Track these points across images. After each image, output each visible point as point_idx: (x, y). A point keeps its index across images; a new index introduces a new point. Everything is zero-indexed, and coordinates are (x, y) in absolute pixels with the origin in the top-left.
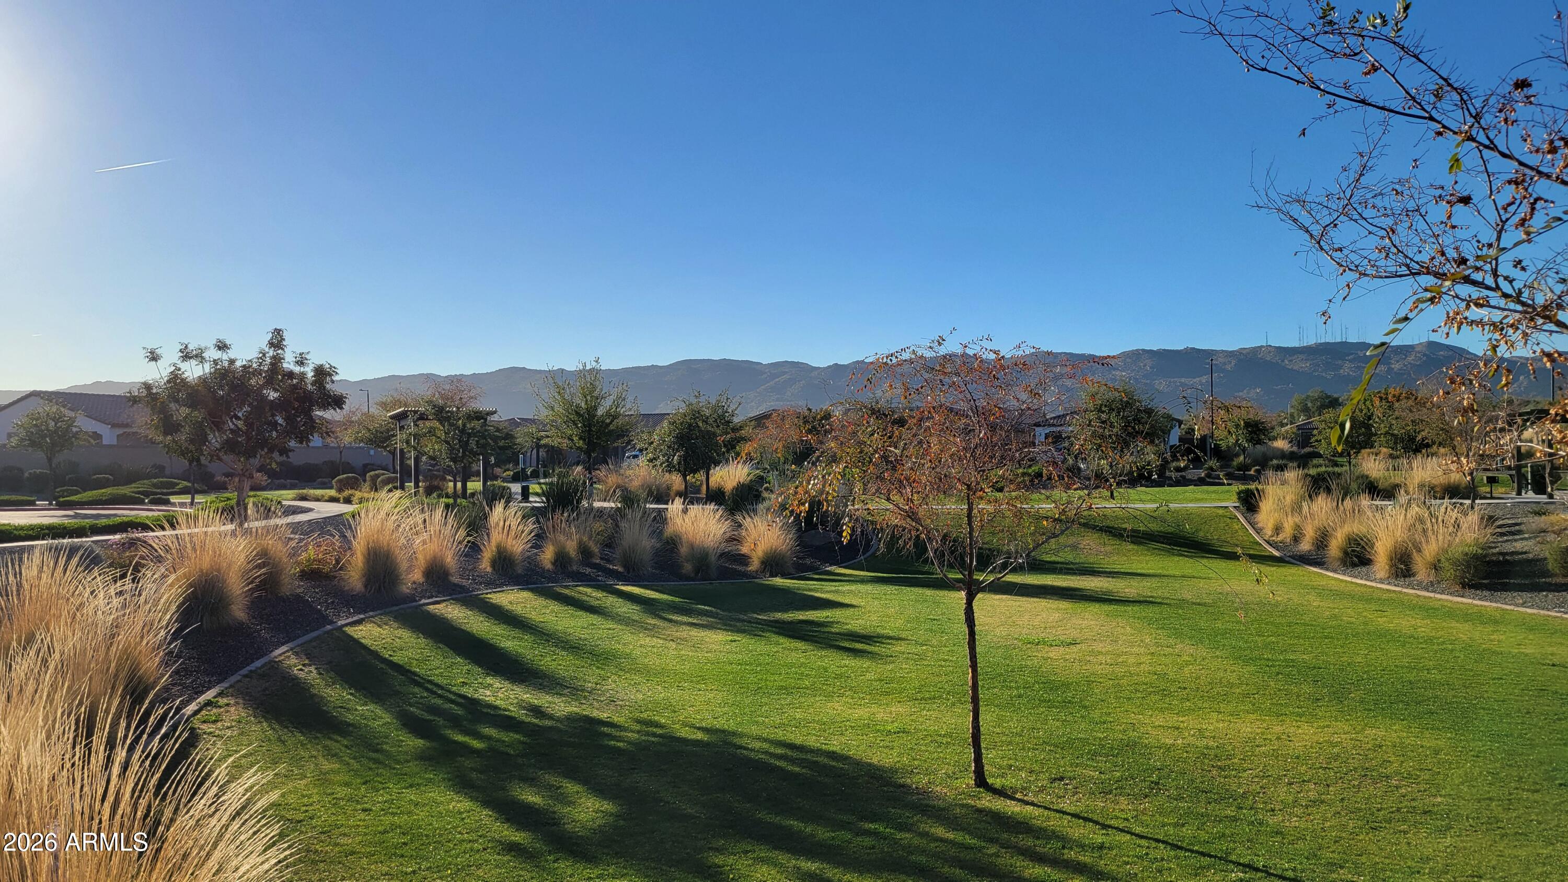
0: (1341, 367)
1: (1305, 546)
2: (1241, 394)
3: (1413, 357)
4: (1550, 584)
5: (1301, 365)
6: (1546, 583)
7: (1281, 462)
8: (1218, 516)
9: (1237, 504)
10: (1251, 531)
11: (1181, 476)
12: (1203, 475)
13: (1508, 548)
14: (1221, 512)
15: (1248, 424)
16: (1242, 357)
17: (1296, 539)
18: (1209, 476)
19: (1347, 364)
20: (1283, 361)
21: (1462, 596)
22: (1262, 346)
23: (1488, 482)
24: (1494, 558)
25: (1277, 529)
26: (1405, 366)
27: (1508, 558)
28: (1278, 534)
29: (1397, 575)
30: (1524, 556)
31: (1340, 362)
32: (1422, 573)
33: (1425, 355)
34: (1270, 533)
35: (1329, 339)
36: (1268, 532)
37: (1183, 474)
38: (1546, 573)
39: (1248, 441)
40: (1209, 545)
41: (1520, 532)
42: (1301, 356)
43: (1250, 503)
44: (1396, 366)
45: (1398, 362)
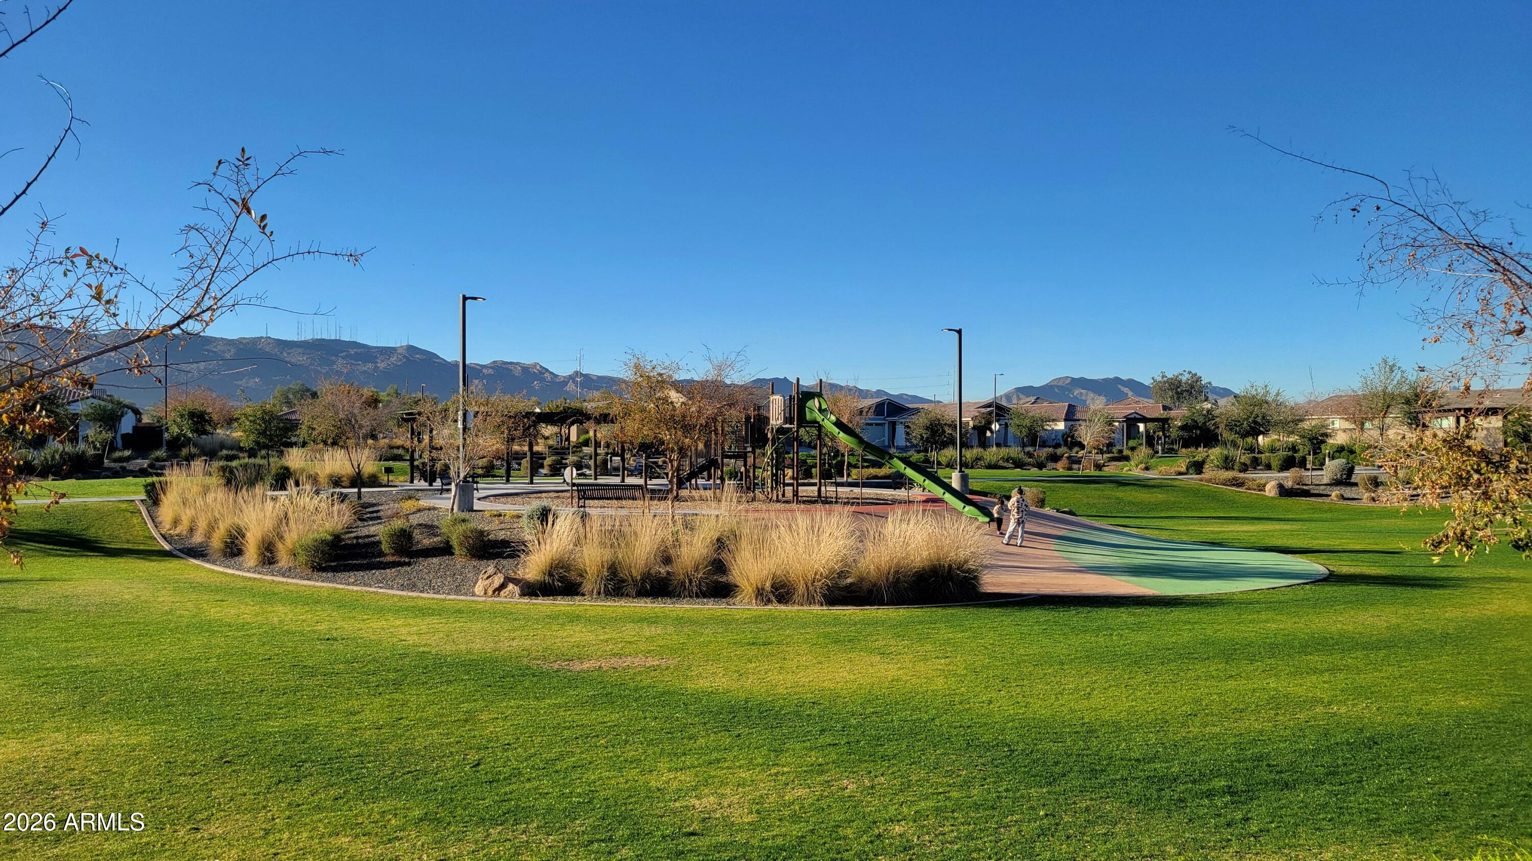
0: (334, 363)
1: (198, 539)
2: (240, 382)
3: (395, 358)
4: (381, 563)
5: (298, 358)
6: (379, 562)
7: (230, 452)
8: (120, 511)
9: (144, 497)
10: (150, 525)
11: (121, 467)
12: (145, 466)
13: (364, 532)
14: (123, 506)
15: (192, 415)
16: (242, 346)
17: (191, 530)
18: (151, 466)
19: (340, 361)
20: (282, 353)
21: (309, 579)
22: (262, 338)
23: (385, 472)
24: (350, 542)
25: (175, 522)
26: (389, 365)
27: (360, 541)
28: (176, 527)
29: (264, 563)
30: (372, 539)
31: (334, 358)
32: (284, 561)
33: (405, 357)
34: (168, 526)
35: (325, 336)
36: (166, 526)
37: (125, 464)
38: (381, 554)
39: (193, 431)
40: (96, 542)
41: (379, 518)
42: (300, 350)
43: (154, 496)
44: (381, 365)
45: (383, 361)
